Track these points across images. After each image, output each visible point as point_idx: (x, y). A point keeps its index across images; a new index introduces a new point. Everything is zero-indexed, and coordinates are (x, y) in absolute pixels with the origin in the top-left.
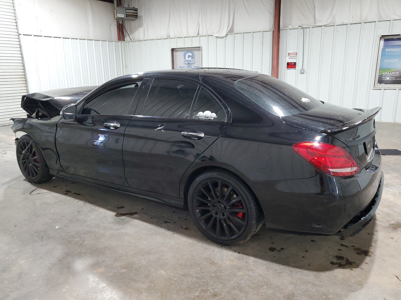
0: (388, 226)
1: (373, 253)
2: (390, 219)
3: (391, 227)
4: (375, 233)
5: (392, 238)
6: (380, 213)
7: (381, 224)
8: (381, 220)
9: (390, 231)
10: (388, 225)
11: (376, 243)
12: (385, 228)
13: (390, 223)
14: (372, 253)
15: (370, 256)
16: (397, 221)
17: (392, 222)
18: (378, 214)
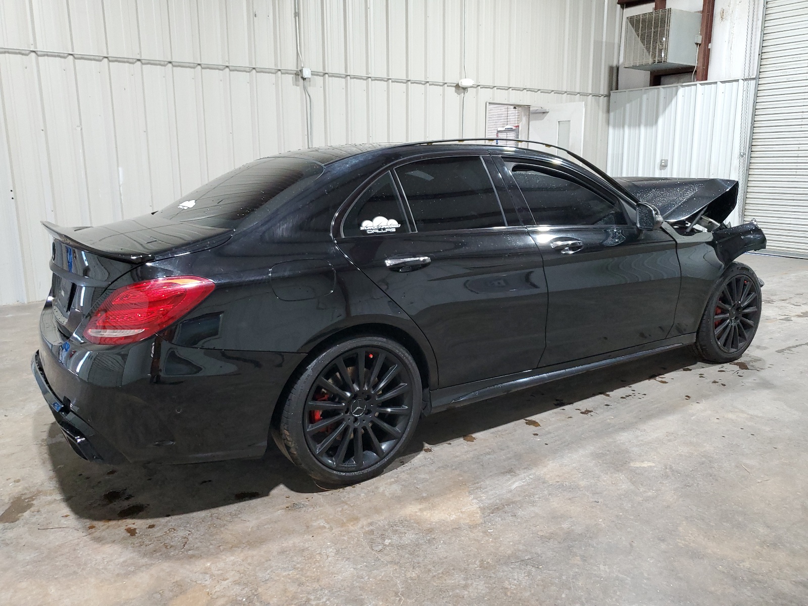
0: (33, 500)
1: (40, 445)
2: (34, 520)
3: (26, 501)
4: (52, 473)
5: (18, 481)
6: (64, 522)
7: (49, 498)
8: (53, 505)
9: (26, 491)
10: (34, 502)
11: (42, 459)
12: (38, 493)
13: (32, 509)
14: (42, 445)
15: (43, 440)
16: (17, 522)
17: (27, 514)
18: (66, 516)
